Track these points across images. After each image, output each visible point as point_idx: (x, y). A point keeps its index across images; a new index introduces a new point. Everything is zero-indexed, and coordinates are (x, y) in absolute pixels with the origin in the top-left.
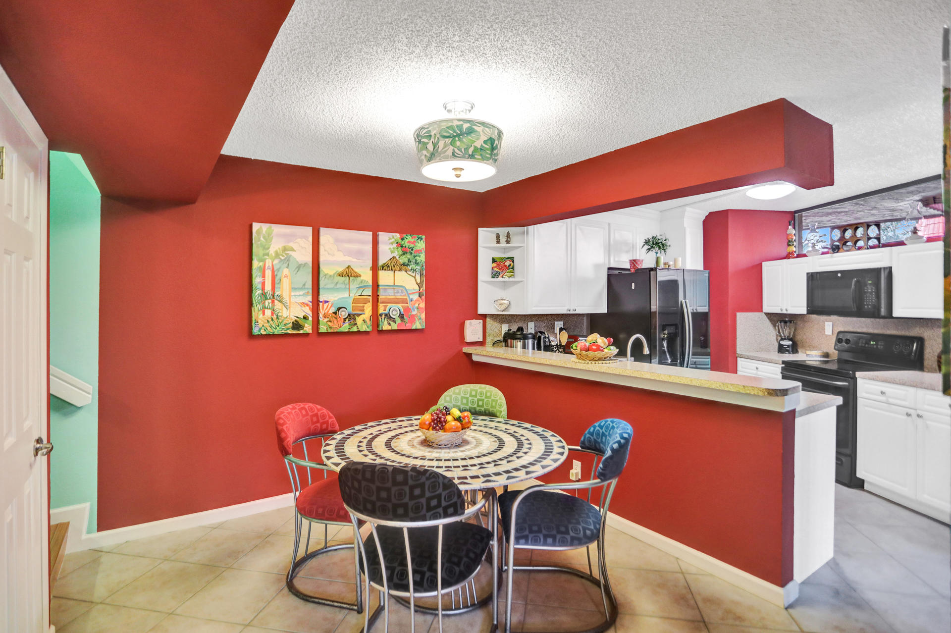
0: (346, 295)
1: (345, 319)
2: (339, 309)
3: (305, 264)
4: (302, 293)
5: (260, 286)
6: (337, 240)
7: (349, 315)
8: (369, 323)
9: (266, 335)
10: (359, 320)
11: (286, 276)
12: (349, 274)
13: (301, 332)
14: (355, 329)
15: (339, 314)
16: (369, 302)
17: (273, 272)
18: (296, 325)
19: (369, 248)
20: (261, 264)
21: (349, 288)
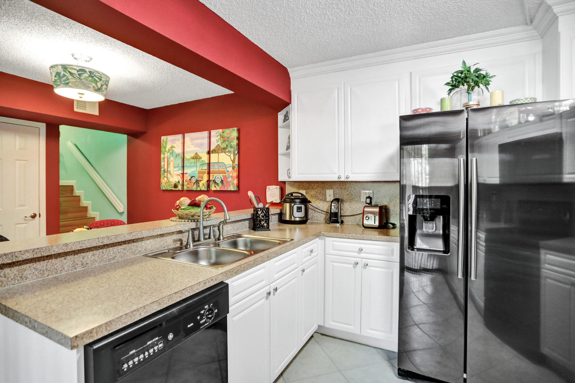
0: (194, 169)
1: (194, 183)
2: (192, 177)
3: (179, 154)
4: (177, 169)
5: (163, 167)
6: (192, 139)
7: (196, 180)
8: (206, 185)
9: (165, 190)
10: (201, 184)
11: (172, 161)
12: (196, 157)
13: (177, 189)
14: (199, 189)
15: (192, 180)
16: (206, 173)
17: (168, 159)
18: (176, 186)
19: (206, 141)
20: (164, 155)
21: (196, 165)
